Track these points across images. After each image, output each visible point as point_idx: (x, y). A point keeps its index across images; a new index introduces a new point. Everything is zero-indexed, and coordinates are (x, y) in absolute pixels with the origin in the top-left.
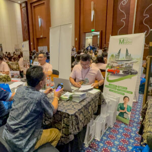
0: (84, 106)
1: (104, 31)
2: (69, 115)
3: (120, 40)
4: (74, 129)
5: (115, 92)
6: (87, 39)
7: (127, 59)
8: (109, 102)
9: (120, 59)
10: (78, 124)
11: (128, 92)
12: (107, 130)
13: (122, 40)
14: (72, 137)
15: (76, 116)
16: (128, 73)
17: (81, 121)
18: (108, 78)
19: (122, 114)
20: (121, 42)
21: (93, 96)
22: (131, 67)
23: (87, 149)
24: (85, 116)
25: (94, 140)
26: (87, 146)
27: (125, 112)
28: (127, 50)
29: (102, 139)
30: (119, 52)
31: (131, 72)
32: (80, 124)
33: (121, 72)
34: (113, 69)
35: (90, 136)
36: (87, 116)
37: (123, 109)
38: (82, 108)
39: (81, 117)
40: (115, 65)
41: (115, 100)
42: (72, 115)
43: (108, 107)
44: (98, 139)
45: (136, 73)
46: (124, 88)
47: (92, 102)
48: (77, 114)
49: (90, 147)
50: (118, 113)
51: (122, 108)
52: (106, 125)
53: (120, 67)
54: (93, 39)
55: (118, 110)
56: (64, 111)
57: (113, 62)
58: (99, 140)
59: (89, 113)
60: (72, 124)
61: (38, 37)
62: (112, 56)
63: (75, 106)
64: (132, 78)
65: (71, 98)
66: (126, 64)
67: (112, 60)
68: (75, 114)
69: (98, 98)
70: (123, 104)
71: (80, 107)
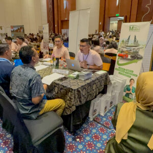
0: (88, 84)
2: (72, 90)
3: (130, 27)
4: (76, 101)
7: (135, 45)
8: (115, 83)
9: (129, 45)
10: (80, 98)
11: (134, 75)
12: (112, 108)
13: (131, 27)
14: (74, 108)
15: (78, 91)
16: (135, 58)
17: (83, 96)
18: (118, 61)
19: (127, 95)
20: (131, 29)
21: (98, 76)
22: (138, 52)
23: (91, 122)
24: (88, 93)
25: (99, 115)
26: (91, 119)
27: (131, 93)
28: (135, 37)
30: (129, 38)
31: (137, 57)
32: (82, 98)
33: (129, 57)
34: (123, 54)
35: (95, 111)
36: (91, 93)
37: (129, 91)
38: (86, 85)
39: (83, 93)
40: (125, 49)
41: (121, 82)
42: (75, 90)
43: (113, 87)
45: (141, 58)
46: (130, 71)
47: (97, 81)
48: (80, 90)
49: (94, 120)
51: (128, 89)
52: (111, 103)
53: (129, 52)
54: (118, 23)
55: (125, 91)
56: (69, 86)
57: (123, 47)
58: (103, 115)
59: (93, 90)
60: (75, 97)
62: (123, 41)
63: (79, 83)
64: (138, 62)
65: (78, 76)
66: (134, 49)
67: (123, 45)
68: (78, 89)
69: (104, 79)
70: (129, 86)
71: (84, 84)
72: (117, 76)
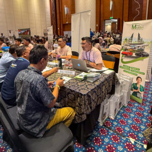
0: (98, 86)
1: (121, 19)
2: (81, 95)
4: (86, 109)
5: (129, 73)
6: (107, 25)
7: (139, 43)
8: (122, 82)
9: (132, 43)
10: (90, 104)
11: (140, 73)
12: (121, 109)
14: (84, 117)
15: (89, 96)
16: (140, 56)
17: (93, 100)
18: (122, 59)
19: (135, 94)
21: (106, 77)
22: (143, 50)
23: (101, 127)
24: (98, 96)
25: (109, 118)
26: (101, 124)
27: (138, 92)
28: (139, 35)
29: (116, 118)
30: (132, 36)
32: (93, 103)
33: (134, 55)
34: (127, 51)
35: (104, 115)
36: (100, 96)
38: (95, 88)
39: (93, 97)
40: (128, 47)
41: (128, 80)
42: (84, 95)
43: (121, 87)
44: (112, 117)
45: (147, 55)
46: (137, 69)
47: (106, 82)
48: (90, 94)
49: (104, 125)
50: (132, 92)
51: (135, 88)
52: (120, 104)
53: (133, 50)
54: (112, 25)
55: (132, 90)
56: (78, 91)
57: (127, 45)
58: (113, 119)
59: (103, 92)
60: (85, 104)
61: (64, 23)
62: (126, 39)
63: (88, 86)
64: (144, 60)
65: (86, 78)
66: (138, 47)
67: (126, 43)
68: (87, 94)
69: (112, 79)
70: (136, 84)
71: (94, 87)
72: (123, 75)
